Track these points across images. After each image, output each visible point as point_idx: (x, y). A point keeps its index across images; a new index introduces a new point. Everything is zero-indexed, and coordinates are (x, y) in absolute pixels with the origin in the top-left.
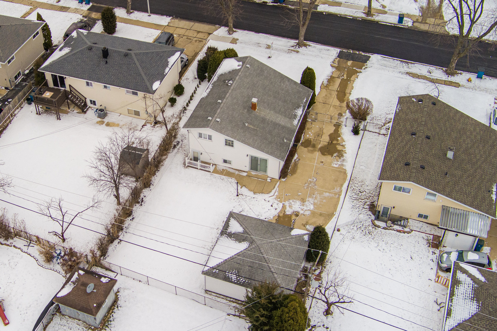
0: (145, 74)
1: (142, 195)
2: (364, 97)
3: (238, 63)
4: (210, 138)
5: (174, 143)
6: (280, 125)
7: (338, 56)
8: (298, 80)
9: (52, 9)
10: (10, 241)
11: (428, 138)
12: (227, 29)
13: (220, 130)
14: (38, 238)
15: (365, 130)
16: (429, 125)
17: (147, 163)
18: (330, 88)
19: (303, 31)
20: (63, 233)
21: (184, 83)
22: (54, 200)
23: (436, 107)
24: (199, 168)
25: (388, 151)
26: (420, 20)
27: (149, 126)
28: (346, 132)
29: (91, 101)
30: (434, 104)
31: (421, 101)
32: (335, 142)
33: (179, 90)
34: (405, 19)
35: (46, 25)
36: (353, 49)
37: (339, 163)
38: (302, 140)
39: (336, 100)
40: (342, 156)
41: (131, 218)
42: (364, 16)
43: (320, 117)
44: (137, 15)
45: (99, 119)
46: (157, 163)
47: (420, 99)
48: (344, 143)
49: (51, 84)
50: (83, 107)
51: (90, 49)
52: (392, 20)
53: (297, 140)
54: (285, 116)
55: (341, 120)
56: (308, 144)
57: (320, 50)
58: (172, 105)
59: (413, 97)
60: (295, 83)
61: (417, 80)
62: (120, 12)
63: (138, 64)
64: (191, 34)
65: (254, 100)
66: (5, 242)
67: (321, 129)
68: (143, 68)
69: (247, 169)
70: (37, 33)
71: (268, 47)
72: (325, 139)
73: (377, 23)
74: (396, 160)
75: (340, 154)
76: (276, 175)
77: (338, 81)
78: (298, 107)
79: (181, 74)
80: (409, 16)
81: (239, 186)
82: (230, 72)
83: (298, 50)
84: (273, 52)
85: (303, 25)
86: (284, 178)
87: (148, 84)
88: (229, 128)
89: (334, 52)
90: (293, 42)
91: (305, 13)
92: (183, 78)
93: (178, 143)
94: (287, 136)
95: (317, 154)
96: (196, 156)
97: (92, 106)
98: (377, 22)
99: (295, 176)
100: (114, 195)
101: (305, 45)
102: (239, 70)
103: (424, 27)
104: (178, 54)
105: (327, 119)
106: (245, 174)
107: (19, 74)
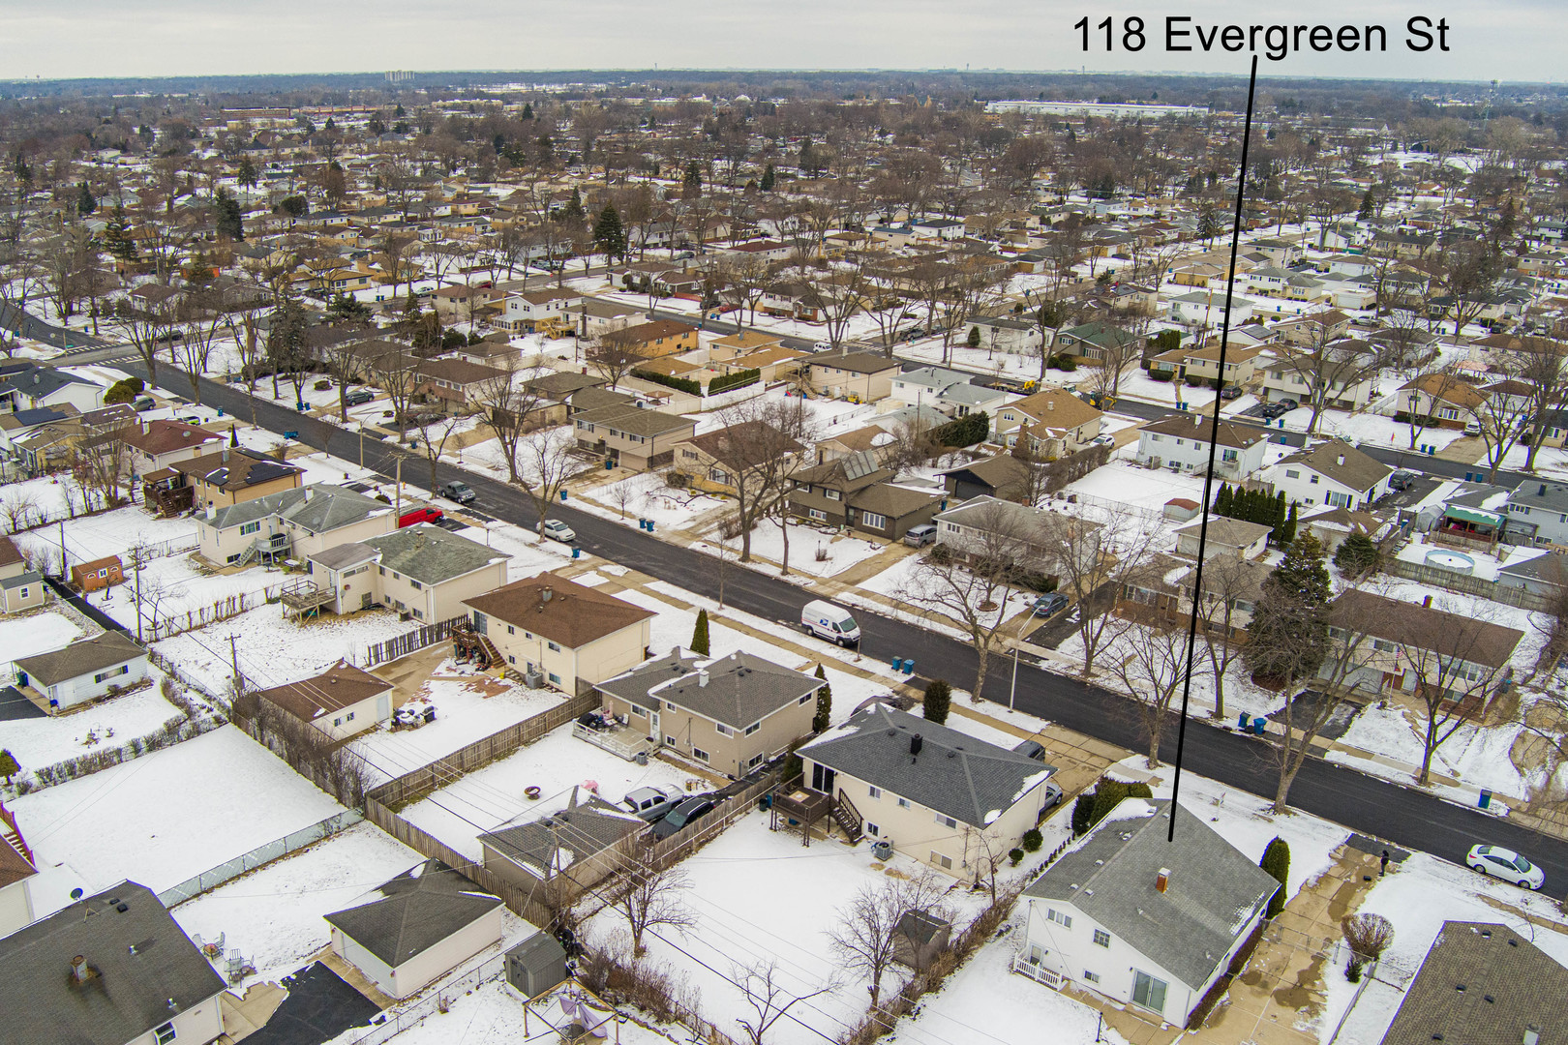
0: (978, 793)
1: (919, 1003)
2: (1378, 913)
3: (1149, 808)
4: (1068, 922)
5: (1001, 927)
6: (1203, 927)
7: (1347, 842)
8: (1257, 860)
9: (843, 670)
10: (664, 1026)
11: (1489, 1000)
12: (1146, 758)
13: (1089, 908)
14: (714, 1028)
15: (1371, 976)
16: (1497, 979)
17: (944, 948)
18: (1319, 892)
19: (1286, 784)
20: (760, 1033)
21: (1044, 830)
22: (762, 963)
23: (1517, 950)
24: (1037, 978)
25: (1404, 1008)
26: (1524, 808)
27: (962, 889)
28: (1333, 975)
29: (870, 825)
30: (1513, 944)
31: (1489, 934)
32: (1306, 986)
33: (1032, 840)
34: (1491, 801)
35: (827, 688)
36: (1377, 835)
37: (1308, 1025)
38: (1244, 970)
39: (1325, 914)
40: (1317, 1013)
41: (889, 1037)
42: (1412, 782)
43: (1286, 936)
44: (988, 707)
45: (877, 861)
46: (960, 954)
47: (1487, 930)
48: (1325, 992)
49: (809, 783)
50: (853, 836)
51: (892, 734)
52: (1469, 799)
53: (1235, 966)
54: (1218, 915)
55: (1329, 950)
56: (1253, 979)
57: (1314, 826)
58: (1014, 864)
59: (1474, 924)
60: (1250, 863)
61: (1497, 910)
62: (959, 697)
63: (968, 773)
64: (1077, 754)
65: (1164, 872)
66: (656, 1026)
67: (1286, 959)
68: (975, 783)
69: (1127, 998)
70: (809, 697)
71: (1216, 802)
72: (1289, 978)
73: (1435, 800)
74: (1416, 1028)
75: (1314, 1010)
76: (1180, 1022)
77: (1337, 885)
78: (1247, 904)
79: (1043, 815)
80: (1501, 797)
81: (1104, 1026)
82: (1130, 819)
83: (1273, 817)
84: (1222, 811)
85: (1288, 772)
86: (1194, 1028)
87: (978, 810)
88: (1107, 911)
89: (1341, 833)
90: (1265, 803)
91: (1293, 756)
92: (1045, 824)
93: (1009, 928)
94: (1212, 949)
95: (1268, 1001)
96: (1035, 955)
97: (870, 835)
98: (1437, 798)
99: (1215, 1029)
100: (870, 989)
101: (1288, 813)
102: (1149, 818)
103: (1527, 822)
104: (1044, 774)
105: (1300, 943)
106: (1121, 1007)
107: (759, 758)
